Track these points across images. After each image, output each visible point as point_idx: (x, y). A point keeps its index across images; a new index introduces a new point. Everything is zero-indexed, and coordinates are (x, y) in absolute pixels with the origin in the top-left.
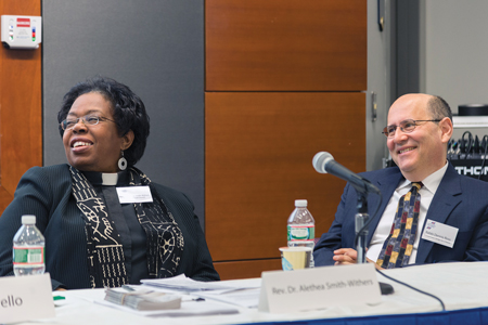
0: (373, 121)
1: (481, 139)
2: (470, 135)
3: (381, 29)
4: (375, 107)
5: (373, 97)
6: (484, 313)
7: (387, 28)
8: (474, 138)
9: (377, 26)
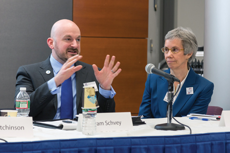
0: (151, 52)
1: (200, 62)
2: (196, 60)
3: (155, 10)
4: (152, 46)
5: (151, 41)
6: (197, 137)
7: (158, 9)
8: (197, 61)
9: (153, 8)
